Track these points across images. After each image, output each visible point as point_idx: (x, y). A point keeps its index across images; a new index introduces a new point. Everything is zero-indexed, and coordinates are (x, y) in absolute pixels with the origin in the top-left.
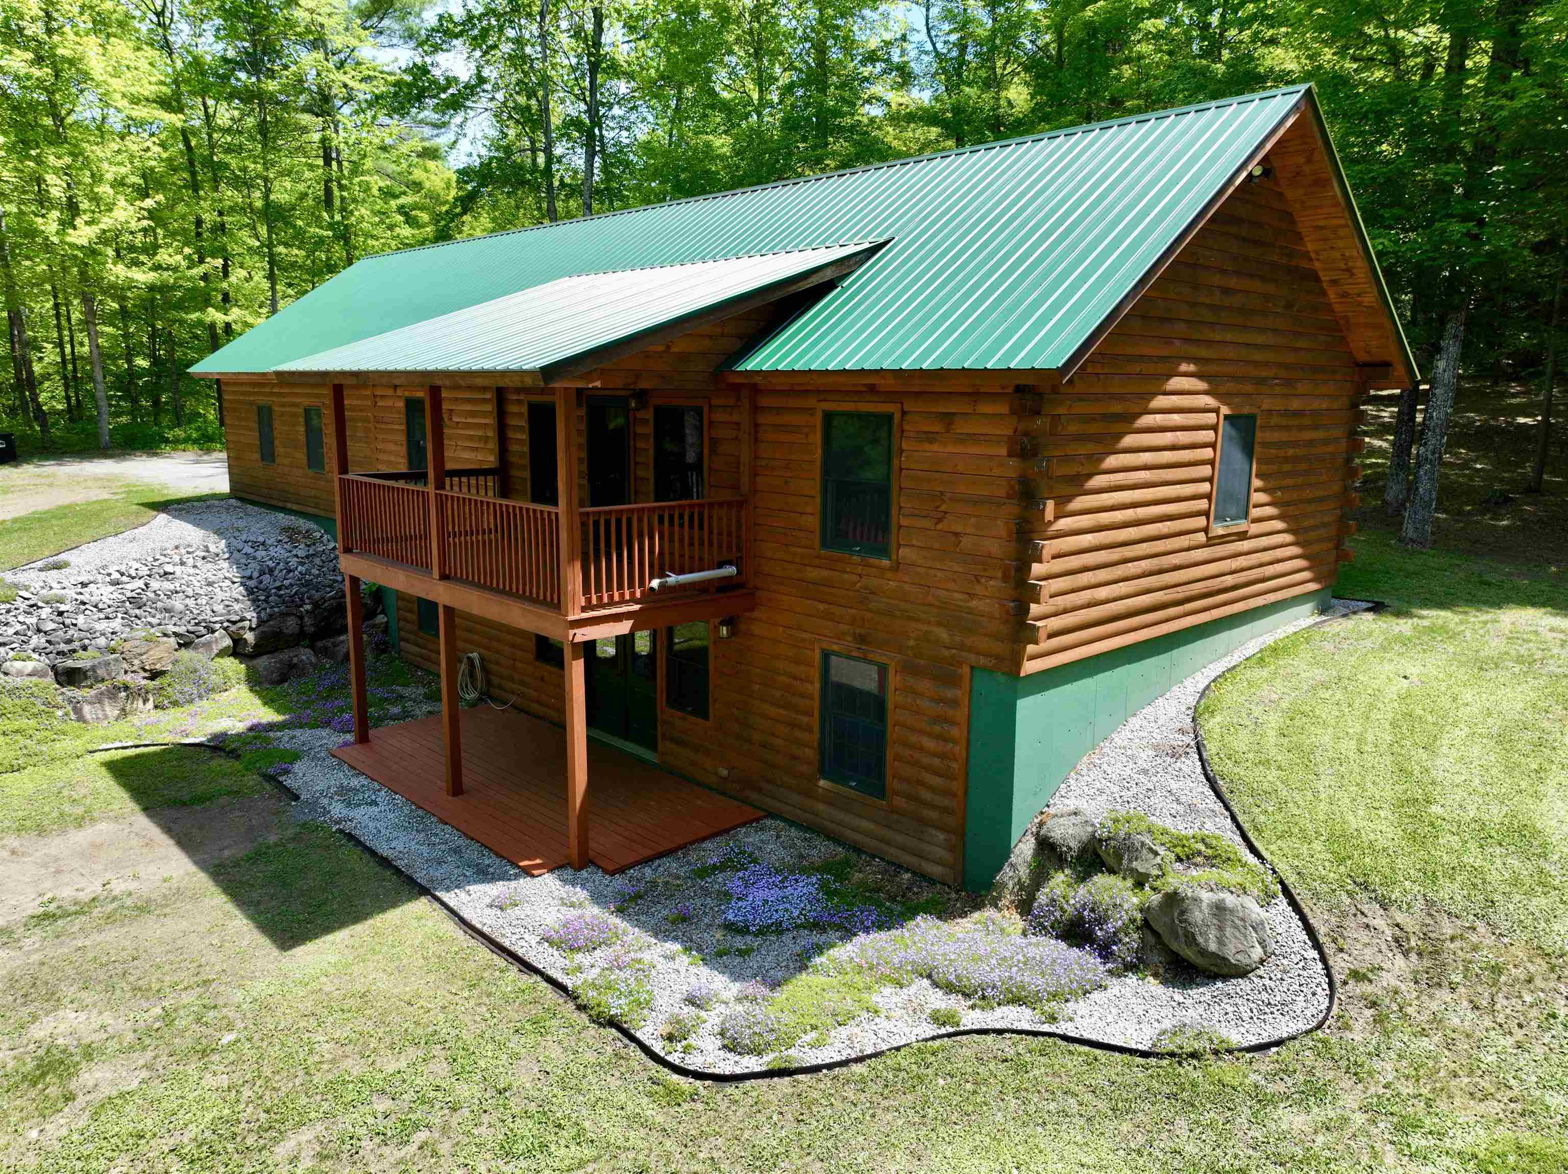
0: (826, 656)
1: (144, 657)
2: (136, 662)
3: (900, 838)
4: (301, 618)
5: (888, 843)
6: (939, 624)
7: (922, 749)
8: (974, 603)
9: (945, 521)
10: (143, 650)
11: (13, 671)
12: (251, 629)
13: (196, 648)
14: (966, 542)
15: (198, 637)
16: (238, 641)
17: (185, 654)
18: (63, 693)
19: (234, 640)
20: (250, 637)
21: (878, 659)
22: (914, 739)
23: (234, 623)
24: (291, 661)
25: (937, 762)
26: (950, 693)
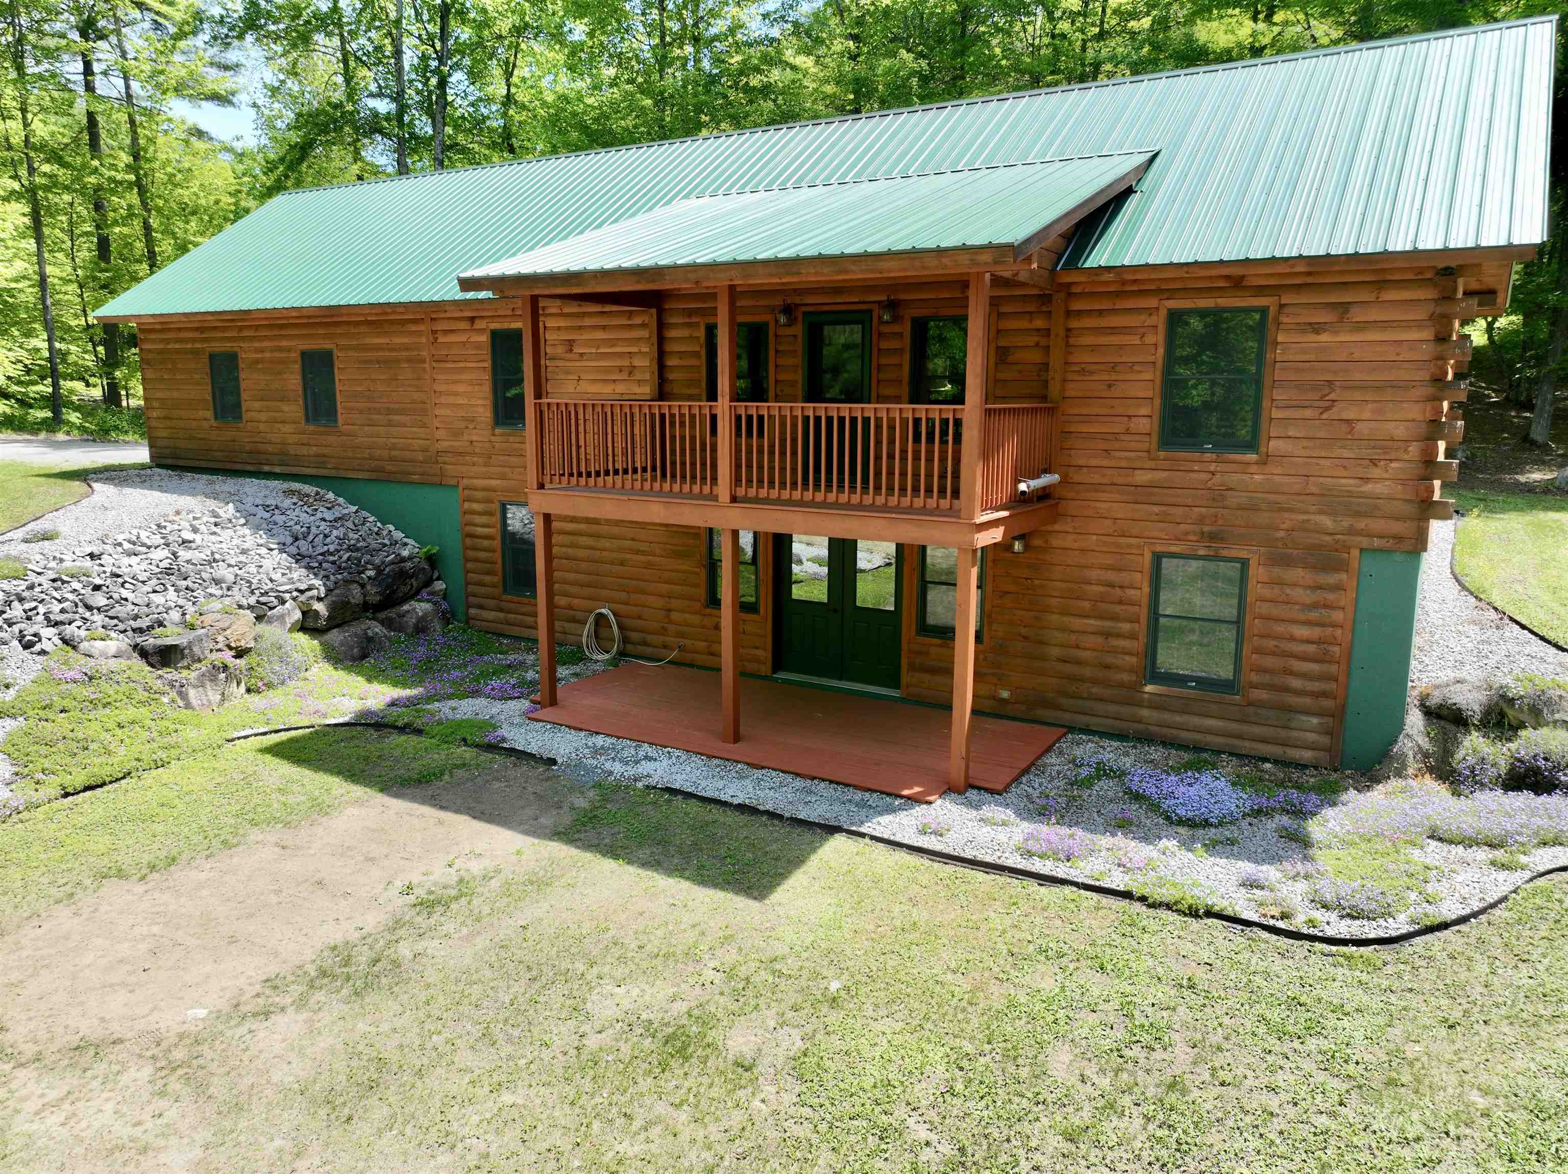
0: (1158, 558)
1: (228, 632)
2: (220, 639)
3: (1256, 730)
4: (363, 586)
5: (1240, 737)
6: (1321, 512)
7: (1292, 639)
8: (1368, 488)
9: (1335, 409)
10: (226, 625)
11: (95, 652)
12: (319, 599)
13: (270, 622)
14: (1362, 429)
15: (271, 608)
16: (307, 613)
17: (262, 628)
18: (160, 677)
19: (304, 613)
20: (319, 607)
21: (1234, 553)
22: (1280, 628)
23: (302, 592)
24: (366, 634)
25: (1311, 648)
26: (1331, 579)
